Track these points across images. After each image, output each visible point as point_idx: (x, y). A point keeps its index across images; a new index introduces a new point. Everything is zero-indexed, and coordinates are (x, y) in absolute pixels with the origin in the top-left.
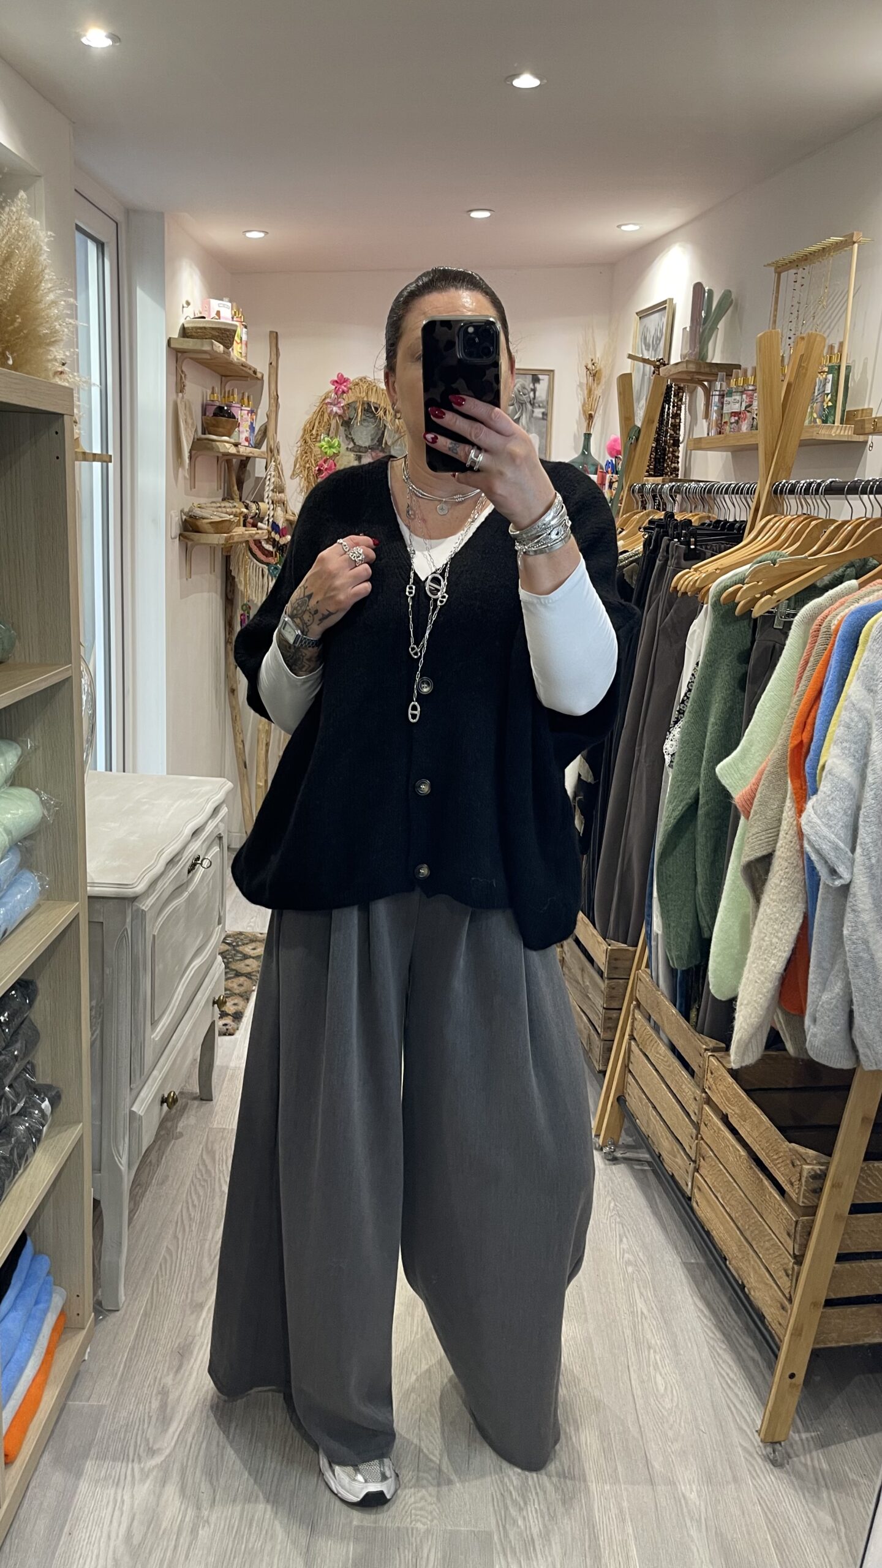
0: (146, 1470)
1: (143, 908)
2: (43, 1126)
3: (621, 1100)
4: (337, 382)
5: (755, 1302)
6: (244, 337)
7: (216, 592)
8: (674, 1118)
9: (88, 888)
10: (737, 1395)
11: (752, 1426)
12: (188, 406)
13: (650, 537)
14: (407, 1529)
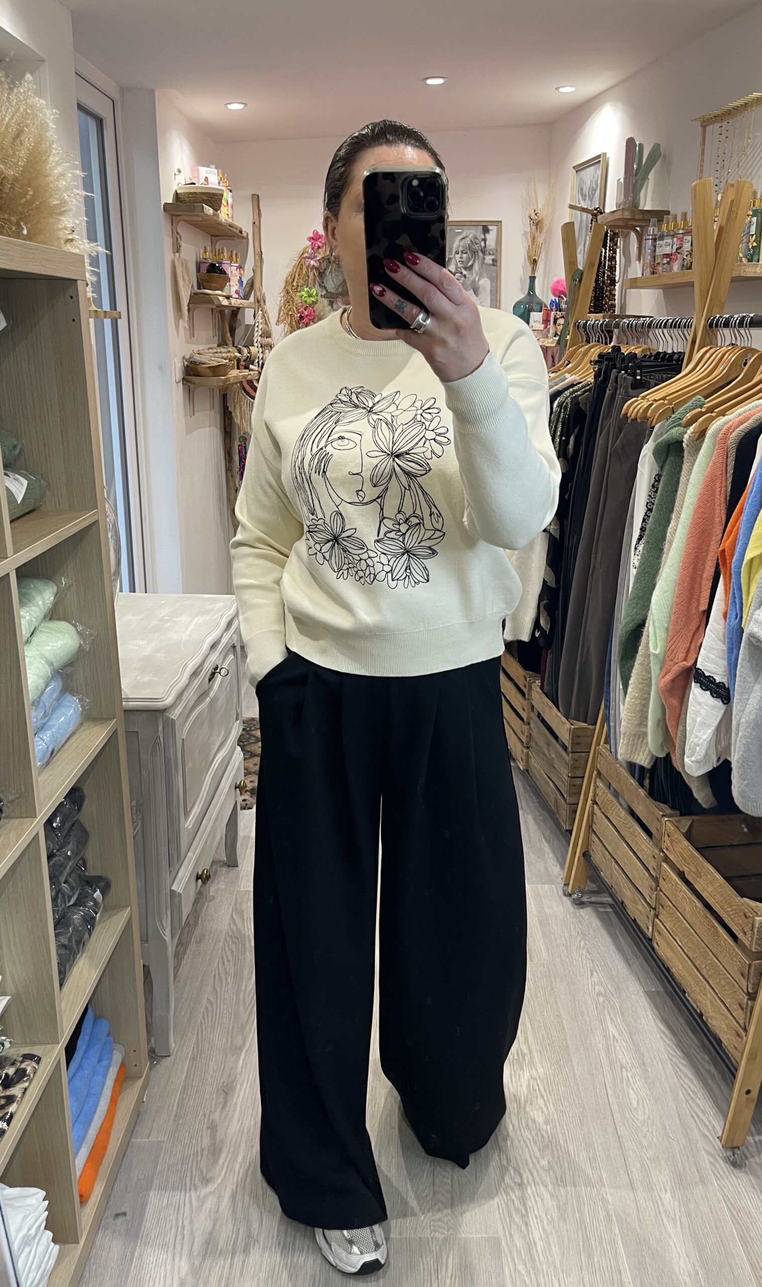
0: (202, 1196)
1: (173, 717)
2: (96, 913)
3: (586, 855)
4: (313, 238)
5: (712, 1028)
6: (230, 201)
7: (217, 427)
8: (635, 873)
9: (124, 703)
10: (698, 1105)
11: (712, 1131)
12: (185, 265)
13: (600, 370)
14: (428, 1239)
